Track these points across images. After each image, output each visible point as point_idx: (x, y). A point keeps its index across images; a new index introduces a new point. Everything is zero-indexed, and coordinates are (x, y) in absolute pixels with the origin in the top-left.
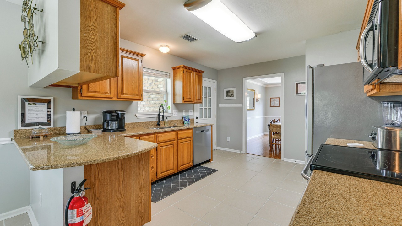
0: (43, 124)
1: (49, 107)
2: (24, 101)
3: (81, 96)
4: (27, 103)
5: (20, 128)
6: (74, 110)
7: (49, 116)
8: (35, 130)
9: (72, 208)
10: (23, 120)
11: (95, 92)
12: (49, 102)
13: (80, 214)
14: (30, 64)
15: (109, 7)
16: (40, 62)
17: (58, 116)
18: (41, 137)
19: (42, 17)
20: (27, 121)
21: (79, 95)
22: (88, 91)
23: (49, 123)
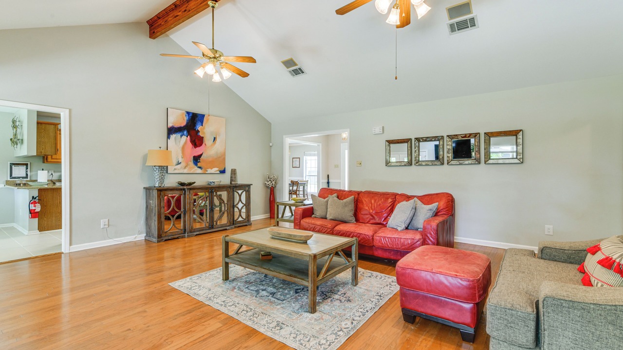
0: (23, 178)
1: (27, 169)
2: (12, 164)
3: (47, 162)
4: (13, 166)
5: (9, 179)
6: (43, 170)
7: (27, 175)
8: (18, 181)
9: (31, 204)
10: (11, 175)
11: (57, 159)
12: (27, 165)
13: (35, 206)
14: (16, 148)
15: (52, 126)
16: (20, 148)
17: (33, 173)
18: (22, 185)
19: (22, 128)
20: (13, 176)
21: (46, 161)
22: (52, 158)
23: (27, 177)
